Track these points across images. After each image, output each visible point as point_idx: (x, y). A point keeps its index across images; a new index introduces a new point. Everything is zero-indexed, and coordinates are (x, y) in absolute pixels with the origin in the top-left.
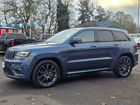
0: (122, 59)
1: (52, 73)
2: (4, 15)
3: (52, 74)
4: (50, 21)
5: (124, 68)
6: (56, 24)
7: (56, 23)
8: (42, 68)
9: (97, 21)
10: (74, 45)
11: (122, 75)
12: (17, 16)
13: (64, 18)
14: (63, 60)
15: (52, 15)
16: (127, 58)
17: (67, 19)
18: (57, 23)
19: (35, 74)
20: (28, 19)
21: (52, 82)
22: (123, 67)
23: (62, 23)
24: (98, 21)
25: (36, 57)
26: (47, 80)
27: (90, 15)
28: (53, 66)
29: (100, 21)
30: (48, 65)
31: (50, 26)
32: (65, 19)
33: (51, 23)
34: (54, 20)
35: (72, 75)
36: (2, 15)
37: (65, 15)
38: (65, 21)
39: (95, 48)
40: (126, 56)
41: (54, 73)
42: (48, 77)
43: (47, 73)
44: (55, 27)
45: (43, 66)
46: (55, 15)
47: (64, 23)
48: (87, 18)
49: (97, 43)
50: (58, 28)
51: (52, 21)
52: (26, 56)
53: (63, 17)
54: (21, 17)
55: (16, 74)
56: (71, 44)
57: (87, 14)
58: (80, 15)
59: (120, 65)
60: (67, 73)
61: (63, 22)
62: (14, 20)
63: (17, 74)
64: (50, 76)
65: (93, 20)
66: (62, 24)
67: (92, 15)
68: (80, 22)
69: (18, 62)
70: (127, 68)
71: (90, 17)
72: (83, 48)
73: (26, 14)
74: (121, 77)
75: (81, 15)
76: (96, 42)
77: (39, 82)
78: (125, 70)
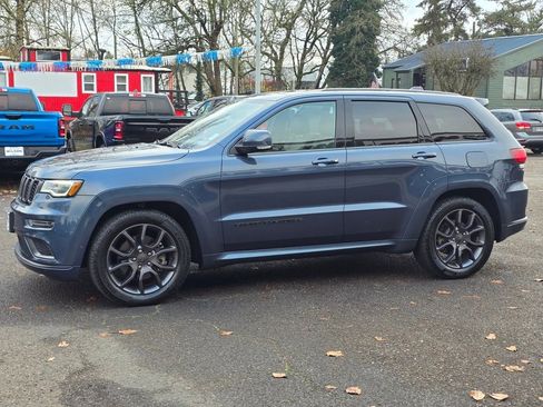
0: (451, 208)
1: (161, 255)
2: (133, 19)
3: (163, 259)
4: (304, 37)
5: (459, 242)
6: (328, 48)
7: (329, 45)
8: (123, 237)
9: (493, 33)
10: (251, 155)
11: (445, 270)
12: (179, 21)
13: (355, 24)
14: (199, 210)
15: (314, 14)
16: (471, 207)
17: (370, 29)
18: (332, 46)
19: (96, 256)
20: (216, 33)
21: (161, 287)
22: (451, 238)
23: (348, 43)
24: (499, 33)
25: (97, 199)
26: (141, 278)
27: (466, 11)
28: (163, 232)
29: (508, 32)
30: (145, 226)
31: (304, 57)
32: (362, 30)
33: (308, 45)
34: (320, 32)
35: (237, 265)
36: (127, 18)
37: (363, 11)
38: (359, 37)
39: (331, 168)
40: (466, 197)
41: (169, 256)
42: (145, 270)
43: (142, 256)
44: (325, 61)
45: (124, 232)
46: (326, 14)
47: (358, 45)
48: (454, 21)
49: (342, 151)
50: (335, 64)
51: (312, 37)
52: (68, 196)
53: (352, 21)
54: (193, 23)
55: (38, 254)
56: (237, 155)
57: (453, 6)
58: (421, 13)
59: (438, 232)
60: (219, 256)
61: (353, 41)
62: (170, 35)
63: (42, 253)
64: (154, 267)
65: (477, 28)
66: (349, 50)
67: (475, 10)
68: (423, 40)
69: (46, 216)
70: (468, 244)
71: (464, 18)
72: (285, 169)
73: (210, 12)
74: (443, 276)
75: (427, 9)
76: (340, 144)
77: (109, 285)
78: (460, 249)
